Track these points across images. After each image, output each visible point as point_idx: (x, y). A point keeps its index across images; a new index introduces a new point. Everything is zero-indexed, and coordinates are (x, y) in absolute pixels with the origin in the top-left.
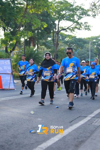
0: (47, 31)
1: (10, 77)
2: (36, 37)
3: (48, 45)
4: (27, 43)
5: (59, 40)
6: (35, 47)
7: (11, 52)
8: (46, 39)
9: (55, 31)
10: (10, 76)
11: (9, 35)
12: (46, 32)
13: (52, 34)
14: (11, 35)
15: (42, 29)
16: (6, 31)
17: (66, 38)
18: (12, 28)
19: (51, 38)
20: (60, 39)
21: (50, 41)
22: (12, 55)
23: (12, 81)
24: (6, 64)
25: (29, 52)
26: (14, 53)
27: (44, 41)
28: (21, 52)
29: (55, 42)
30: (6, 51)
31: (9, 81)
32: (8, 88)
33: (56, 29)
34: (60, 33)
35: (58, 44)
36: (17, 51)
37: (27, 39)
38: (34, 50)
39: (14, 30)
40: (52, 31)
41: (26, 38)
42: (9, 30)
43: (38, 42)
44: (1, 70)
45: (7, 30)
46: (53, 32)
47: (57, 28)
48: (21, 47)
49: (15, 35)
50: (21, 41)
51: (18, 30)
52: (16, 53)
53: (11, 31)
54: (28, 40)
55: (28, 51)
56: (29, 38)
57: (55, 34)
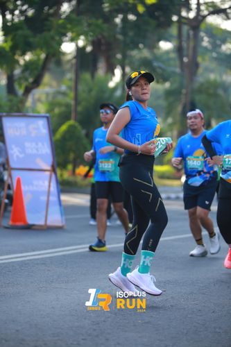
0: (157, 18)
1: (47, 183)
2: (116, 40)
3: (160, 68)
4: (84, 61)
5: (200, 50)
6: (113, 74)
7: (28, 91)
8: (153, 46)
9: (184, 18)
10: (48, 178)
11: (20, 32)
12: (153, 22)
13: (174, 31)
14: (27, 32)
15: (141, 9)
16: (9, 17)
17: (224, 41)
18: (29, 7)
19: (170, 41)
20: (206, 48)
21: (167, 52)
22: (29, 102)
23: (53, 198)
24: (33, 135)
25: (94, 93)
26: (37, 96)
27: (146, 53)
28: (64, 94)
29: (187, 56)
30: (10, 88)
31: (44, 198)
32: (42, 222)
33: (189, 9)
34: (203, 26)
35: (197, 65)
36: (47, 89)
37: (84, 48)
38: (112, 84)
39: (39, 11)
40: (175, 18)
41: (81, 43)
42: (22, 12)
43: (125, 56)
44: (17, 156)
45: (12, 14)
46: (179, 21)
47: (194, 6)
48: (63, 73)
49: (41, 31)
50: (64, 54)
51: (51, 11)
52: (43, 98)
53: (26, 16)
54: (89, 49)
55: (90, 91)
56: (93, 43)
57: (185, 28)
